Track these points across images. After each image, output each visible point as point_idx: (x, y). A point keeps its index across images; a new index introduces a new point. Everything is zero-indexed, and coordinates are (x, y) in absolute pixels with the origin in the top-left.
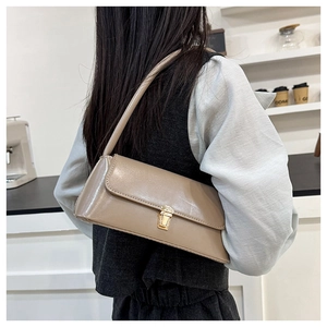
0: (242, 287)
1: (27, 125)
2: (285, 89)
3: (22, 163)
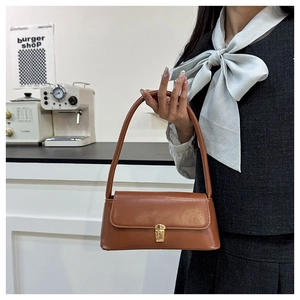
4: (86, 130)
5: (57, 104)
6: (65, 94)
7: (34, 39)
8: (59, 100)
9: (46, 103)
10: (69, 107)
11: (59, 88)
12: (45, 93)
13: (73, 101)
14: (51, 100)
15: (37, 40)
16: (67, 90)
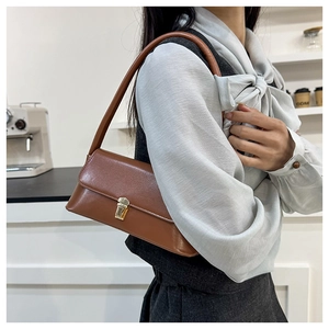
1: (47, 112)
2: (306, 90)
6: (11, 117)
10: (17, 132)
13: (21, 125)
16: (13, 113)
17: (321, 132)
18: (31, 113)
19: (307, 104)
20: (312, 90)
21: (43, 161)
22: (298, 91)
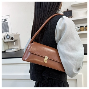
0: (77, 80)
1: (19, 35)
2: (83, 27)
3: (18, 45)
4: (18, 46)
5: (8, 40)
6: (10, 37)
7: (4, 19)
8: (8, 39)
9: (5, 40)
10: (11, 40)
11: (8, 35)
12: (4, 37)
13: (12, 39)
14: (6, 39)
15: (5, 20)
16: (10, 36)
17: (87, 37)
18: (15, 35)
19: (83, 30)
20: (85, 26)
21: (19, 47)
22: (81, 27)
